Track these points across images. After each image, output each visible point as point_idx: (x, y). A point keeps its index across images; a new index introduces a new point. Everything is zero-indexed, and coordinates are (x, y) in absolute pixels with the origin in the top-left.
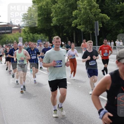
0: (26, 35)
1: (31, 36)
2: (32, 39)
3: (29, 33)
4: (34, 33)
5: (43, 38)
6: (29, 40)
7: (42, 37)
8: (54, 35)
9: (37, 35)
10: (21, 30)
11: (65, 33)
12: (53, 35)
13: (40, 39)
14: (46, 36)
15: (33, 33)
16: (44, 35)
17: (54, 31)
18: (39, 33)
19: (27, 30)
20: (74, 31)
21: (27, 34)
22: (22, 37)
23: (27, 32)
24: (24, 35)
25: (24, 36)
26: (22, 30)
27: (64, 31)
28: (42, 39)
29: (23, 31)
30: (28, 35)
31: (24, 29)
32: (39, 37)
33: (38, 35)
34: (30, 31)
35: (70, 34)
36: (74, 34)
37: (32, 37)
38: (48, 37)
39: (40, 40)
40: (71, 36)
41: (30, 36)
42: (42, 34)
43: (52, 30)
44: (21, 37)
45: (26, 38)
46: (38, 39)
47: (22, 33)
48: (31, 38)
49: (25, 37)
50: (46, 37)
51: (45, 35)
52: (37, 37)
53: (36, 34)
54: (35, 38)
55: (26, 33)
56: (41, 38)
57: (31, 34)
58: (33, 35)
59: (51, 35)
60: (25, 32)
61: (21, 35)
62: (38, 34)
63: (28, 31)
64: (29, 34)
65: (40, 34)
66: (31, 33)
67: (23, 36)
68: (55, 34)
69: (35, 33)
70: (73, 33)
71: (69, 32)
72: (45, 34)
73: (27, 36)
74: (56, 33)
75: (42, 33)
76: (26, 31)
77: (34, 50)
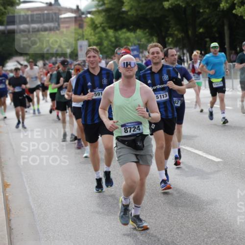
0: (97, 35)
1: (110, 38)
2: (114, 45)
3: (106, 28)
4: (117, 27)
5: (144, 41)
6: (105, 47)
7: (139, 40)
8: (172, 33)
9: (125, 33)
10: (85, 20)
11: (201, 26)
12: (169, 32)
13: (135, 45)
14: (151, 35)
15: (116, 29)
16: (145, 34)
17: (171, 22)
18: (132, 27)
19: (99, 19)
20: (226, 22)
21: (99, 33)
22: (87, 39)
23: (101, 26)
24: (93, 34)
25: (93, 37)
26: (87, 20)
27: (198, 21)
28: (139, 44)
29: (90, 23)
30: (104, 34)
31: (92, 19)
32: (132, 40)
33: (128, 34)
34: (107, 23)
35: (215, 29)
36: (226, 28)
37: (113, 40)
38: (155, 39)
39: (135, 47)
40: (217, 35)
41: (107, 37)
42: (139, 32)
43: (167, 19)
44: (83, 40)
45: (96, 41)
46: (130, 44)
47: (87, 30)
48: (111, 41)
49: (94, 39)
50: (151, 40)
51: (147, 34)
52: (128, 40)
53: (124, 30)
54: (123, 41)
55: (98, 28)
56: (136, 42)
57: (111, 32)
58: (117, 35)
59: (163, 34)
60: (94, 26)
61: (84, 34)
62: (129, 30)
63: (102, 23)
64: (104, 30)
65: (133, 30)
66: (110, 28)
67: (90, 37)
68: (175, 31)
69: (121, 28)
70: (222, 26)
71: (213, 24)
72: (147, 30)
73: (100, 38)
74: (178, 27)
75: (140, 28)
76: (97, 22)
77: (160, 72)
